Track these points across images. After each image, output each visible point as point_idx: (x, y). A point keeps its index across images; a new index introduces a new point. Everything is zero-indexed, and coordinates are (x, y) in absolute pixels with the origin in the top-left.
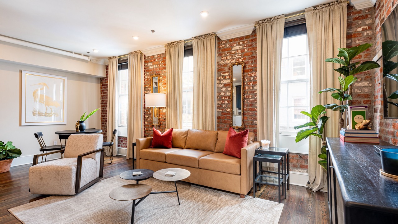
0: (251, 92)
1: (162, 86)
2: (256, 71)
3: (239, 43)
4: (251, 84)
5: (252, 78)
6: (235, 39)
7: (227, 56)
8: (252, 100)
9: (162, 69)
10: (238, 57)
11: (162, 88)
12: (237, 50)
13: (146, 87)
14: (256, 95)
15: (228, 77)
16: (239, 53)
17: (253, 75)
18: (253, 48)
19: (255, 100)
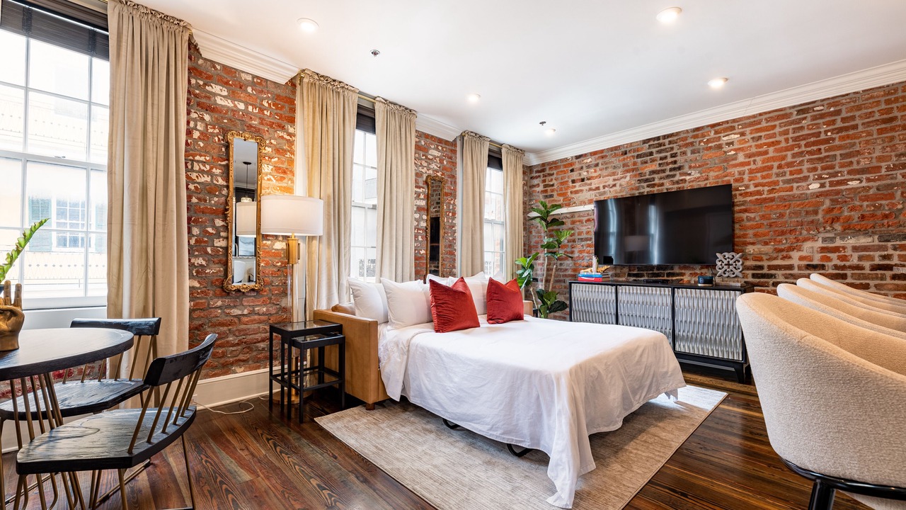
0: (450, 227)
1: (270, 174)
2: (455, 197)
3: (438, 146)
4: (450, 214)
5: (451, 207)
6: (432, 136)
7: (422, 159)
8: (451, 238)
9: (271, 126)
10: (436, 167)
11: (269, 180)
12: (435, 157)
13: (198, 162)
14: (455, 233)
15: (422, 196)
16: (437, 162)
17: (452, 202)
18: (453, 163)
19: (454, 239)
